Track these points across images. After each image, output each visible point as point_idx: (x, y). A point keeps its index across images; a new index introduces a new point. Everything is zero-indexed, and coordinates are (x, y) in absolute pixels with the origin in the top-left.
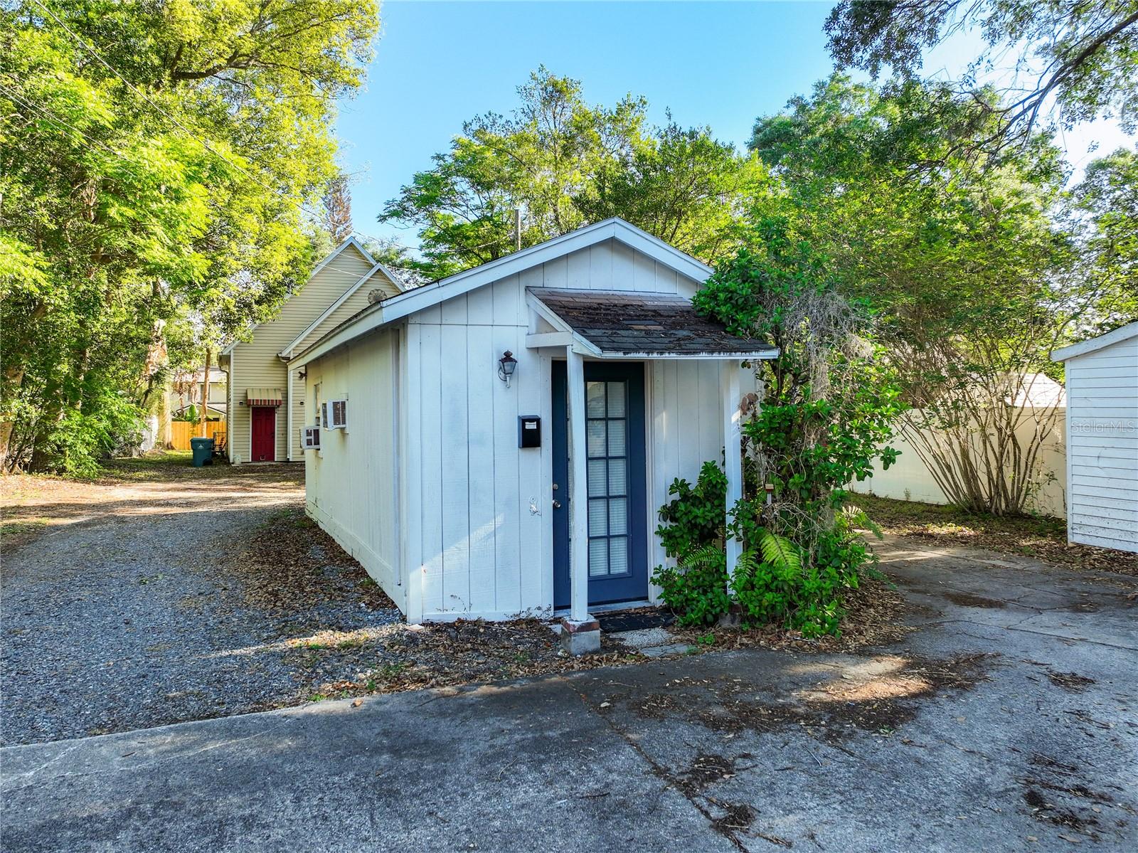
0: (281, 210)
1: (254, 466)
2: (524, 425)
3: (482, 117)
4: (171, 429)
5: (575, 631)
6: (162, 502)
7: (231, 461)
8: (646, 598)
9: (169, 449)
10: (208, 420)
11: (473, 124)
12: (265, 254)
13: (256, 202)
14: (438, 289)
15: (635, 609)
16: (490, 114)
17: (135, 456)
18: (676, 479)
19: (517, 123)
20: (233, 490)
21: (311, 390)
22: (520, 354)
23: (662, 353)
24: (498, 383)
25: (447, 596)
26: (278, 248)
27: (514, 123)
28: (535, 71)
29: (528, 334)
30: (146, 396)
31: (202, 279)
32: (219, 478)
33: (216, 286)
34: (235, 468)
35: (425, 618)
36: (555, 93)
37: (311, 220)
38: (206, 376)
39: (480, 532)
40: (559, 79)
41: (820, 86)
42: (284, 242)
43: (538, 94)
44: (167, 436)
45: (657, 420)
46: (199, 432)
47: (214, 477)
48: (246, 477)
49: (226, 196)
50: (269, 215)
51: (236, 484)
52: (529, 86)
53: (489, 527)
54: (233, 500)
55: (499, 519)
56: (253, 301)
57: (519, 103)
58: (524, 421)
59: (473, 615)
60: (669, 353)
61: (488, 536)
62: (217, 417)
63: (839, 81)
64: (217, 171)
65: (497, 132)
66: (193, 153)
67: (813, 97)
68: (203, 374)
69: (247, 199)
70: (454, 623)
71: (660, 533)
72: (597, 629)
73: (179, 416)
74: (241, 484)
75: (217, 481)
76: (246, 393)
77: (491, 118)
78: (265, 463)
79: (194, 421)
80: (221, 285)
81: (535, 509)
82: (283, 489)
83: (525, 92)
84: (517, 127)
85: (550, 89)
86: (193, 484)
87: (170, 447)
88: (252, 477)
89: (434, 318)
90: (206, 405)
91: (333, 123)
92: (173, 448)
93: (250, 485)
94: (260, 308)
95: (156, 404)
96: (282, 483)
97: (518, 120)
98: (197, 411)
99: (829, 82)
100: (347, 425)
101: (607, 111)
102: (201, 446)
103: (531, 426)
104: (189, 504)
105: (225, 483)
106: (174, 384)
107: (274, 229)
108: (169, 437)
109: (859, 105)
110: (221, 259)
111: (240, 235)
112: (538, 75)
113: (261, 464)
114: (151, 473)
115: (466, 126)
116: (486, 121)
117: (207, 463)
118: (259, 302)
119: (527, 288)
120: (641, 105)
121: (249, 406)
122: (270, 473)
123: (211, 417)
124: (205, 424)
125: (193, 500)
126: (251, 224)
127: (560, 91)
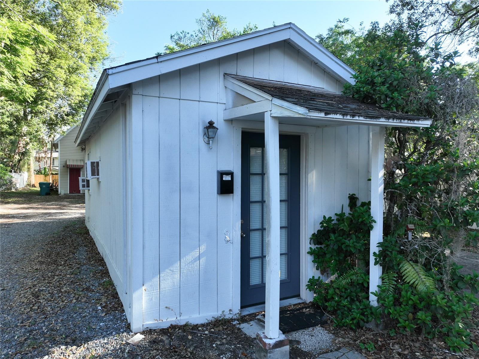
0: (78, 68)
1: (70, 196)
2: (222, 177)
3: (179, 33)
4: (34, 177)
5: (270, 349)
6: (10, 216)
7: (59, 193)
8: (298, 296)
9: (33, 187)
10: (52, 174)
11: (175, 36)
12: (70, 90)
13: (64, 64)
14: (157, 64)
15: (294, 305)
16: (183, 32)
17: (13, 190)
18: (324, 217)
19: (196, 36)
20: (54, 209)
21: (87, 156)
22: (219, 123)
23: (353, 116)
24: (203, 145)
25: (162, 307)
26: (76, 87)
27: (195, 36)
28: (205, 12)
29: (225, 109)
30: (19, 162)
31: (32, 99)
32: (51, 201)
33: (42, 104)
34: (60, 197)
35: (145, 327)
36: (214, 22)
37: (95, 76)
38: (51, 154)
39: (188, 258)
40: (216, 16)
41: (331, 30)
42: (79, 85)
43: (206, 24)
44: (32, 181)
45: (310, 175)
46: (48, 179)
47: (48, 201)
48: (64, 201)
49: (46, 58)
50: (73, 70)
51: (57, 205)
52: (201, 19)
53: (196, 254)
54: (50, 214)
55: (203, 248)
56: (64, 114)
57: (197, 27)
58: (221, 174)
59: (182, 320)
60: (359, 116)
61: (195, 260)
62: (57, 173)
63: (339, 27)
64: (38, 40)
65: (187, 41)
66: (24, 30)
67: (327, 35)
68: (50, 154)
69: (58, 61)
70: (168, 329)
71: (311, 253)
72: (287, 345)
73: (39, 172)
74: (60, 205)
75: (48, 203)
76: (66, 162)
77: (184, 34)
78: (75, 194)
79: (46, 175)
80: (44, 104)
81: (228, 239)
82: (80, 208)
83: (200, 22)
84: (196, 38)
85: (212, 20)
86: (34, 205)
87: (34, 186)
88: (67, 201)
89: (153, 91)
90: (51, 167)
91: (106, 28)
92: (35, 187)
93: (64, 206)
94: (68, 118)
95: (26, 166)
96: (81, 204)
97: (196, 35)
98: (47, 170)
99: (334, 28)
100: (100, 176)
101: (239, 32)
102: (44, 186)
103: (227, 178)
104: (26, 217)
105: (52, 205)
106: (36, 158)
107: (74, 78)
108: (33, 182)
109: (347, 39)
110: (44, 90)
111: (54, 79)
112: (206, 15)
113: (74, 195)
114: (16, 199)
115: (172, 37)
116: (181, 35)
117: (48, 194)
118: (67, 115)
119: (225, 74)
120: (255, 29)
121: (67, 167)
122: (77, 199)
123: (54, 173)
124: (51, 176)
125: (29, 214)
126: (61, 74)
127: (217, 22)
